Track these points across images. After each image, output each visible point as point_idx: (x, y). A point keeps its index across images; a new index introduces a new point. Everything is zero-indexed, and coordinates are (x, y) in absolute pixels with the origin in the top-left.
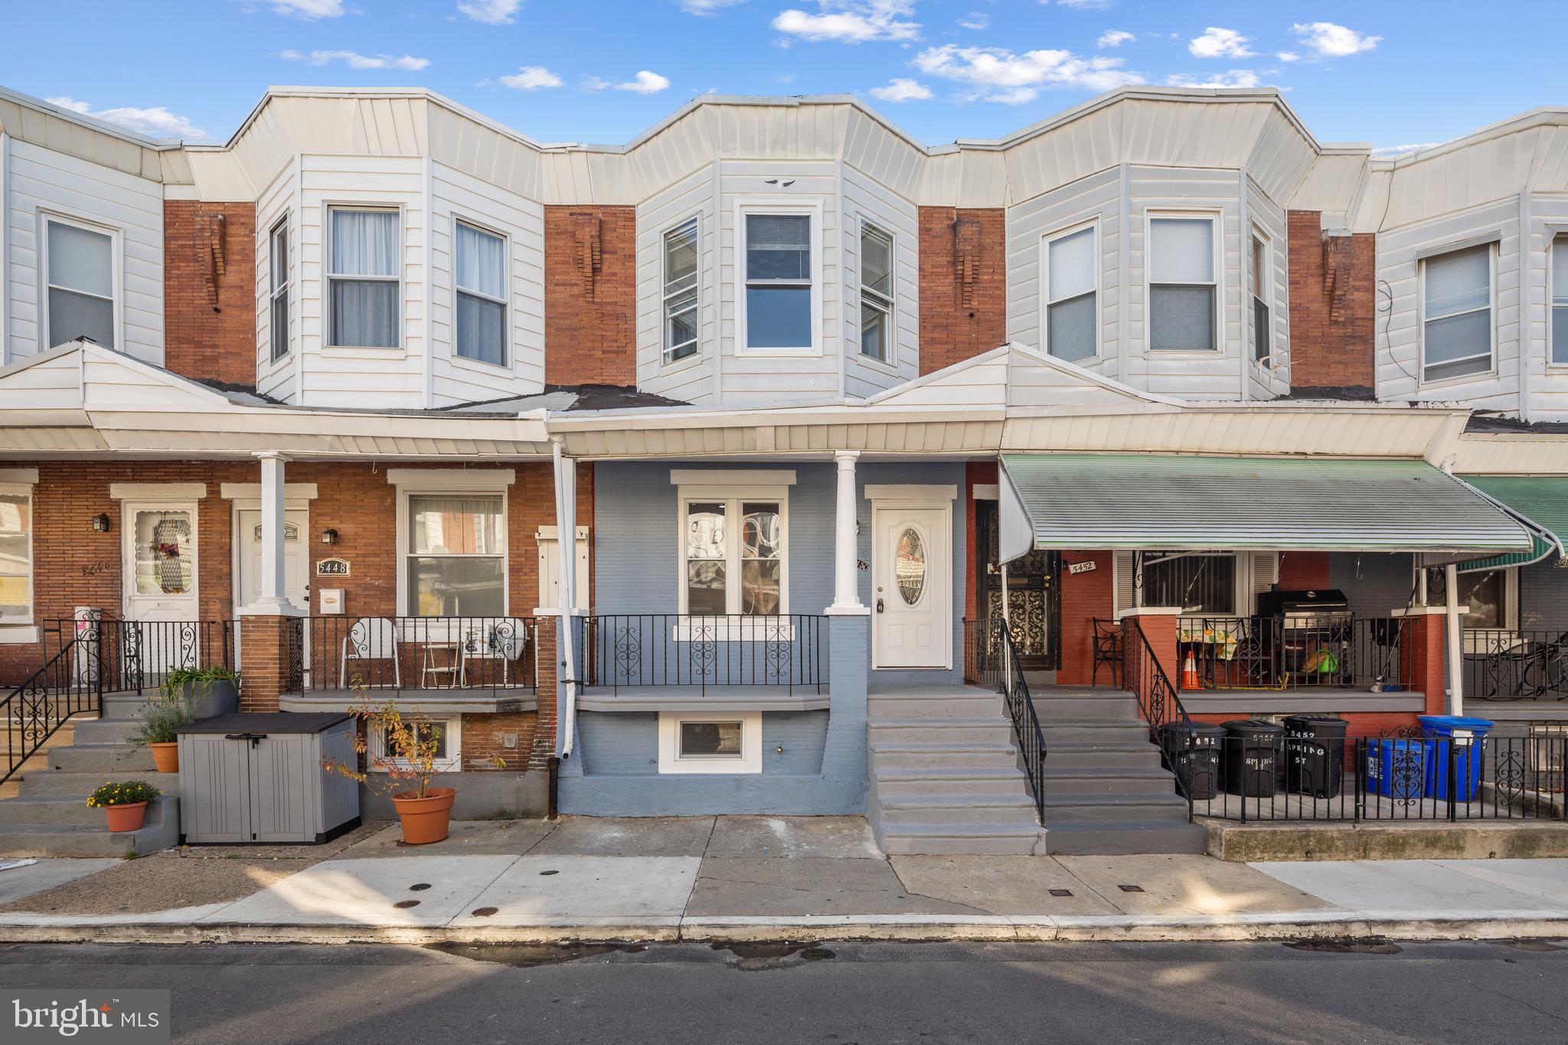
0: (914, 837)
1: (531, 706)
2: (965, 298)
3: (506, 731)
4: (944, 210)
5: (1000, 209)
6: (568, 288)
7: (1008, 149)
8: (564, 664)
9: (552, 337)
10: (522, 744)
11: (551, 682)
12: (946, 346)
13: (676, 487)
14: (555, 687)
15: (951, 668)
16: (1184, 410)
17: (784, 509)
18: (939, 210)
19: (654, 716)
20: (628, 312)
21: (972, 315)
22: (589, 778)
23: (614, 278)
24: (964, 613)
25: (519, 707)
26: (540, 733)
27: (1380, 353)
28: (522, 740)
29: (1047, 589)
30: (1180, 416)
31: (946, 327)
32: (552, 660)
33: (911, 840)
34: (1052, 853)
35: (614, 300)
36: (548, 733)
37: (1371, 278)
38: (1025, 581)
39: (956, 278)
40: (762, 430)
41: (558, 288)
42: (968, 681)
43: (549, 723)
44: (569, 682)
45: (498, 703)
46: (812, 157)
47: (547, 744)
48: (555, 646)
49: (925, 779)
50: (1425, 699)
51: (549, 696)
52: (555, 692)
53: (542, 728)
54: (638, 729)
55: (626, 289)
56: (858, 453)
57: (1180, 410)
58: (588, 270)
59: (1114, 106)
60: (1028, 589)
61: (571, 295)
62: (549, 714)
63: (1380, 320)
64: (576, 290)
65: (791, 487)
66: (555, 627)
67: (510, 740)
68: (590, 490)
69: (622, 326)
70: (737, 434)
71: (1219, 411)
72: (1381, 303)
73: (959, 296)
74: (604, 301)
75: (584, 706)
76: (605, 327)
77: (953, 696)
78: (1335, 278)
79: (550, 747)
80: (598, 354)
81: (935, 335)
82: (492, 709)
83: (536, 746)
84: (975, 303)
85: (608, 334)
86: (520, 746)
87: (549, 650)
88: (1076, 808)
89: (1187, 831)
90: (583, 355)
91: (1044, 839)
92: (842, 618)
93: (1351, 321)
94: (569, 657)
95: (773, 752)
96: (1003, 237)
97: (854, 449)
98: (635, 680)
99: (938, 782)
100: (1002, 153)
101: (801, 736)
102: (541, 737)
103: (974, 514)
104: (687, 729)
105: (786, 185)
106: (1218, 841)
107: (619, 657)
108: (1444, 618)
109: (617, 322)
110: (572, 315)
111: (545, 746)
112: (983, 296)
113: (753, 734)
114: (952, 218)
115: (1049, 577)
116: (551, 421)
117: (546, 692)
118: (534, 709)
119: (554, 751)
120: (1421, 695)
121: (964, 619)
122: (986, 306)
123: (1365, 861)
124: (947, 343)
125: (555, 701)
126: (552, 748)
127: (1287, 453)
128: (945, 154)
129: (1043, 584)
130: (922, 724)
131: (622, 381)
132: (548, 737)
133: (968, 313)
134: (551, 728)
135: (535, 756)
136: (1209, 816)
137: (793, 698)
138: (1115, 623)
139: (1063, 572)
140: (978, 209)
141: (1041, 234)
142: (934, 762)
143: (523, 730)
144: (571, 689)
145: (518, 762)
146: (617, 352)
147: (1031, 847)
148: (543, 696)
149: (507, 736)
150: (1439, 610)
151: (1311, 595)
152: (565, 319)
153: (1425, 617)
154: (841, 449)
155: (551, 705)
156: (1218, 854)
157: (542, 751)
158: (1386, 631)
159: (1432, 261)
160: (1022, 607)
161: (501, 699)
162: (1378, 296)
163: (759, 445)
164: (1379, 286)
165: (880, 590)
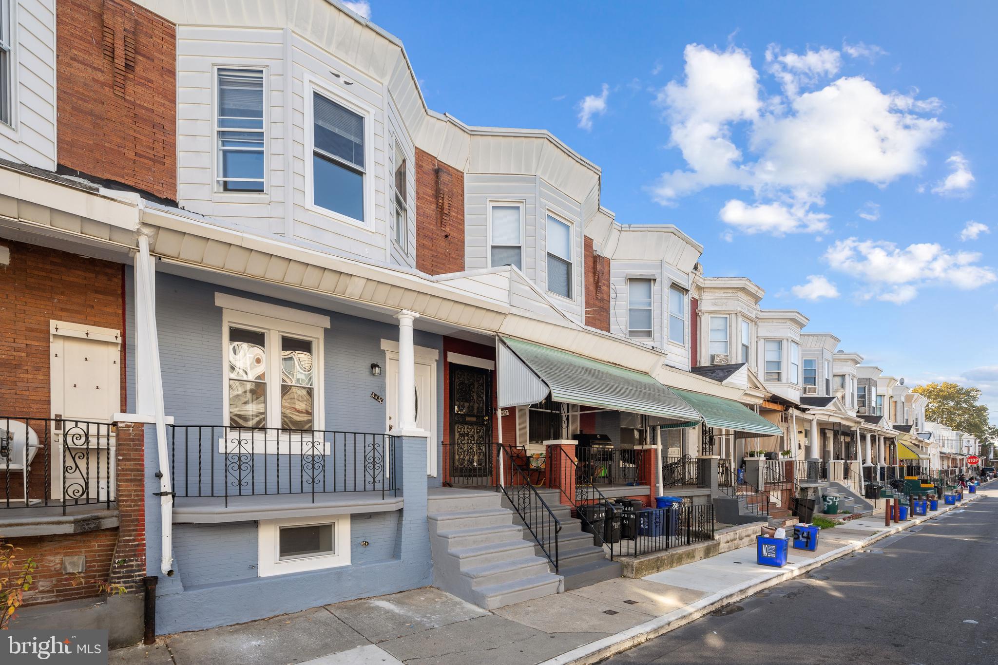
0: (502, 595)
1: (110, 523)
2: (443, 223)
3: (66, 554)
4: (429, 157)
5: (461, 172)
6: (89, 70)
7: (473, 135)
8: (159, 476)
9: (67, 115)
10: (90, 567)
11: (137, 495)
12: (432, 252)
13: (220, 309)
14: (143, 500)
15: (435, 476)
16: (584, 330)
17: (319, 347)
18: (427, 155)
19: (255, 524)
20: (167, 125)
21: (447, 236)
22: (190, 592)
23: (150, 84)
24: (442, 438)
25: (99, 525)
26: (123, 551)
27: (612, 319)
28: (91, 562)
29: (485, 425)
30: (581, 333)
31: (432, 239)
32: (138, 470)
33: (500, 597)
34: (567, 590)
35: (150, 106)
36: (135, 550)
37: (609, 281)
38: (474, 419)
39: (437, 207)
40: (356, 279)
41: (75, 64)
42: (447, 484)
43: (134, 540)
44: (166, 494)
45: (76, 522)
46: (366, 72)
47: (134, 563)
48: (143, 455)
49: (486, 554)
50: (651, 489)
51: (135, 511)
52: (143, 505)
53: (126, 546)
54: (236, 540)
55: (164, 102)
56: (418, 315)
57: (581, 329)
58: (120, 62)
59: (538, 139)
60: (475, 425)
61: (93, 79)
62: (133, 530)
63: (612, 303)
64: (100, 77)
65: (326, 330)
66: (143, 435)
67: (73, 564)
68: (119, 292)
69: (159, 136)
70: (335, 277)
71: (596, 334)
72: (612, 295)
73: (439, 221)
74: (138, 102)
75: (182, 519)
76: (138, 129)
77: (476, 495)
78: (599, 276)
79: (138, 565)
80: (131, 154)
81: (425, 242)
82: (69, 529)
83: (120, 567)
84: (448, 229)
85: (142, 138)
86: (88, 569)
87: (135, 460)
88: (565, 560)
89: (613, 567)
90: (110, 148)
91: (563, 582)
92: (411, 438)
93: (602, 300)
94: (165, 468)
95: (360, 545)
96: (463, 191)
97: (415, 311)
98: (247, 490)
99: (493, 555)
100: (469, 136)
101: (381, 532)
102: (125, 556)
103: (448, 372)
104: (285, 533)
105: (346, 83)
106: (630, 569)
107: (230, 468)
108: (656, 450)
109: (154, 130)
110: (95, 100)
111: (132, 566)
112: (452, 226)
113: (343, 533)
114: (435, 166)
115: (487, 418)
116: (148, 210)
117: (130, 506)
118: (115, 525)
119: (144, 570)
120: (649, 487)
121: (442, 442)
122: (454, 234)
123: (672, 569)
124: (432, 250)
125: (143, 515)
126: (141, 567)
127: (610, 362)
128: (438, 119)
129: (483, 422)
130: (467, 516)
131: (159, 191)
132: (135, 556)
133: (444, 234)
134: (138, 545)
135: (119, 578)
136: (620, 556)
137: (386, 501)
138: (518, 448)
139: (493, 415)
140: (449, 166)
141: (488, 200)
142: (482, 541)
143: (92, 551)
144: (166, 503)
145: (84, 588)
146: (154, 161)
147: (556, 588)
148: (127, 511)
149: (67, 560)
150: (654, 447)
151: (598, 437)
152: (86, 101)
153: (650, 450)
154: (406, 309)
155: (137, 520)
156: (631, 576)
157: (127, 572)
158: (630, 456)
159: (632, 280)
160: (473, 436)
161: (79, 517)
162: (611, 291)
163: (349, 291)
164: (612, 286)
165: (390, 418)
